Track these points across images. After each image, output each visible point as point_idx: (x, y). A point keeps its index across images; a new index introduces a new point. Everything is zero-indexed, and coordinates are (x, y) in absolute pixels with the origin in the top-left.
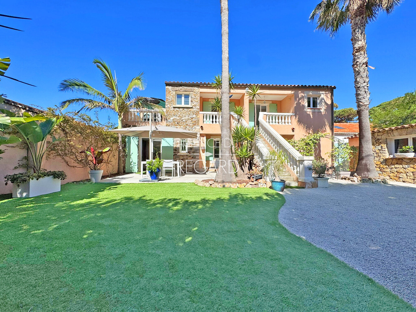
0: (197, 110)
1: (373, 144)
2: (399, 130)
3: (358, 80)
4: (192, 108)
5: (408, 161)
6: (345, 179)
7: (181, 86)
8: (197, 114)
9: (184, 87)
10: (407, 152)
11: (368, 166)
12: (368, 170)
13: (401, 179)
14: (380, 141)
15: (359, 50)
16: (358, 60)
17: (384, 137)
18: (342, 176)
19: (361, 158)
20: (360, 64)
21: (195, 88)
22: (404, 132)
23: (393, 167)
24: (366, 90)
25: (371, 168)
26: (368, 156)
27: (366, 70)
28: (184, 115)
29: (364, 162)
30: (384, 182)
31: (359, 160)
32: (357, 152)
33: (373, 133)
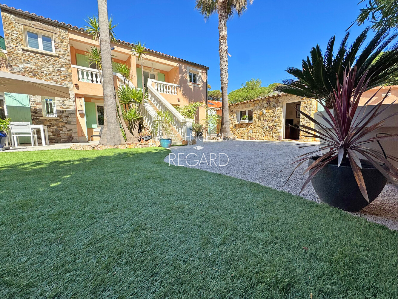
0: (67, 61)
1: (230, 115)
2: (242, 105)
3: (222, 62)
4: (58, 57)
5: (245, 125)
6: (214, 139)
7: (35, 21)
8: (67, 66)
9: (40, 23)
10: (245, 119)
11: (226, 129)
12: (226, 132)
13: (242, 138)
14: (233, 112)
15: (223, 38)
16: (222, 47)
17: (235, 109)
18: (212, 137)
19: (222, 124)
20: (223, 50)
21: (61, 30)
22: (244, 105)
23: (239, 130)
24: (226, 72)
25: (228, 130)
26: (226, 122)
27: (227, 56)
28: (44, 64)
29: (224, 126)
30: (234, 139)
31: (222, 125)
32: (221, 119)
33: (230, 106)
